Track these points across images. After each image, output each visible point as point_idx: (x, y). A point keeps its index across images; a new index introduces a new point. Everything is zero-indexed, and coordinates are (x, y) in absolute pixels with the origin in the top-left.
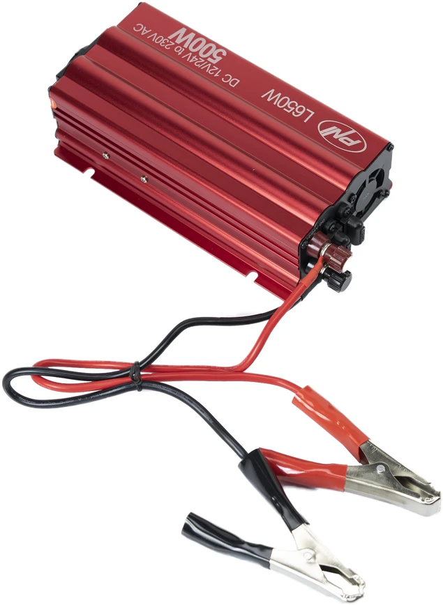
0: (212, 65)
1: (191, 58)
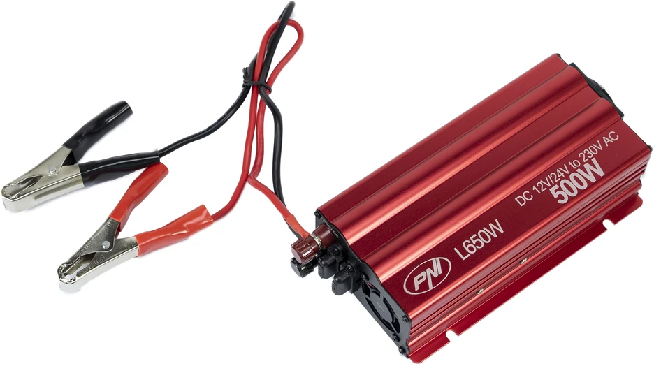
1: (562, 172)
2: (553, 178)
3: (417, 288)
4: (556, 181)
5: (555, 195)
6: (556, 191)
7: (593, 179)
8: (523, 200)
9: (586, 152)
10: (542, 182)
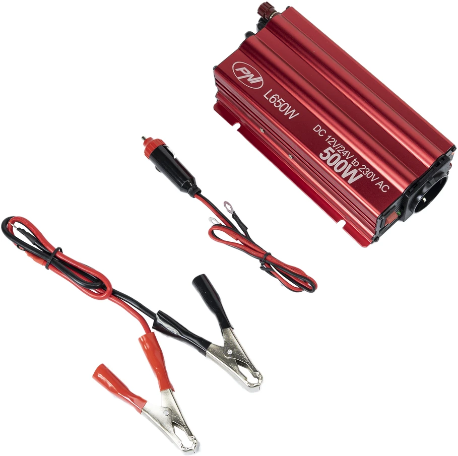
0: (331, 146)
1: (347, 154)
2: (340, 148)
3: (237, 70)
4: (338, 151)
5: (326, 151)
6: (329, 151)
7: (344, 175)
8: (319, 130)
9: (368, 170)
10: (335, 141)
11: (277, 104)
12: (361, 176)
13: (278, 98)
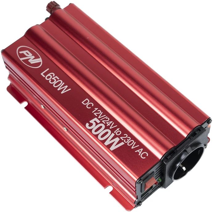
0: (97, 117)
1: (111, 125)
2: (105, 119)
3: (21, 52)
4: (103, 121)
5: (91, 122)
6: (95, 121)
7: (107, 143)
8: (87, 103)
9: (129, 139)
10: (101, 113)
11: (52, 81)
12: (122, 144)
13: (54, 76)
